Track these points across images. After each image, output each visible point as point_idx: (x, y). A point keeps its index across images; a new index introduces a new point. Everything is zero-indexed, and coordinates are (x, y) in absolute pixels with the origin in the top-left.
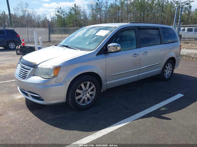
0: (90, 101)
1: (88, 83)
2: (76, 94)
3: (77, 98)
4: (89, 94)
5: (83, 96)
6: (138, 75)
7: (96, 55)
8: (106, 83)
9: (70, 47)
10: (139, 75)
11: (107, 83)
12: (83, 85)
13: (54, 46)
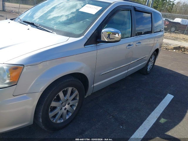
0: (70, 114)
1: (70, 89)
2: (51, 109)
3: (51, 114)
4: (70, 105)
5: (61, 109)
6: (127, 71)
7: (85, 45)
8: (93, 86)
9: (38, 25)
10: (129, 70)
11: (95, 85)
12: (61, 94)
13: (9, 20)
